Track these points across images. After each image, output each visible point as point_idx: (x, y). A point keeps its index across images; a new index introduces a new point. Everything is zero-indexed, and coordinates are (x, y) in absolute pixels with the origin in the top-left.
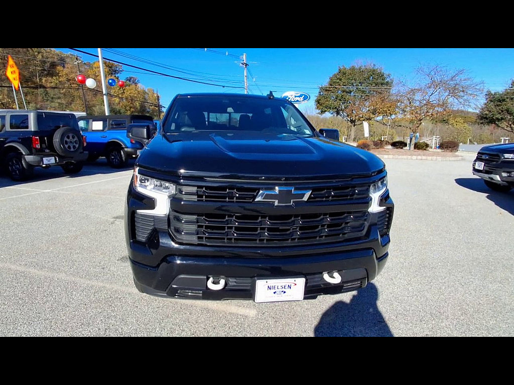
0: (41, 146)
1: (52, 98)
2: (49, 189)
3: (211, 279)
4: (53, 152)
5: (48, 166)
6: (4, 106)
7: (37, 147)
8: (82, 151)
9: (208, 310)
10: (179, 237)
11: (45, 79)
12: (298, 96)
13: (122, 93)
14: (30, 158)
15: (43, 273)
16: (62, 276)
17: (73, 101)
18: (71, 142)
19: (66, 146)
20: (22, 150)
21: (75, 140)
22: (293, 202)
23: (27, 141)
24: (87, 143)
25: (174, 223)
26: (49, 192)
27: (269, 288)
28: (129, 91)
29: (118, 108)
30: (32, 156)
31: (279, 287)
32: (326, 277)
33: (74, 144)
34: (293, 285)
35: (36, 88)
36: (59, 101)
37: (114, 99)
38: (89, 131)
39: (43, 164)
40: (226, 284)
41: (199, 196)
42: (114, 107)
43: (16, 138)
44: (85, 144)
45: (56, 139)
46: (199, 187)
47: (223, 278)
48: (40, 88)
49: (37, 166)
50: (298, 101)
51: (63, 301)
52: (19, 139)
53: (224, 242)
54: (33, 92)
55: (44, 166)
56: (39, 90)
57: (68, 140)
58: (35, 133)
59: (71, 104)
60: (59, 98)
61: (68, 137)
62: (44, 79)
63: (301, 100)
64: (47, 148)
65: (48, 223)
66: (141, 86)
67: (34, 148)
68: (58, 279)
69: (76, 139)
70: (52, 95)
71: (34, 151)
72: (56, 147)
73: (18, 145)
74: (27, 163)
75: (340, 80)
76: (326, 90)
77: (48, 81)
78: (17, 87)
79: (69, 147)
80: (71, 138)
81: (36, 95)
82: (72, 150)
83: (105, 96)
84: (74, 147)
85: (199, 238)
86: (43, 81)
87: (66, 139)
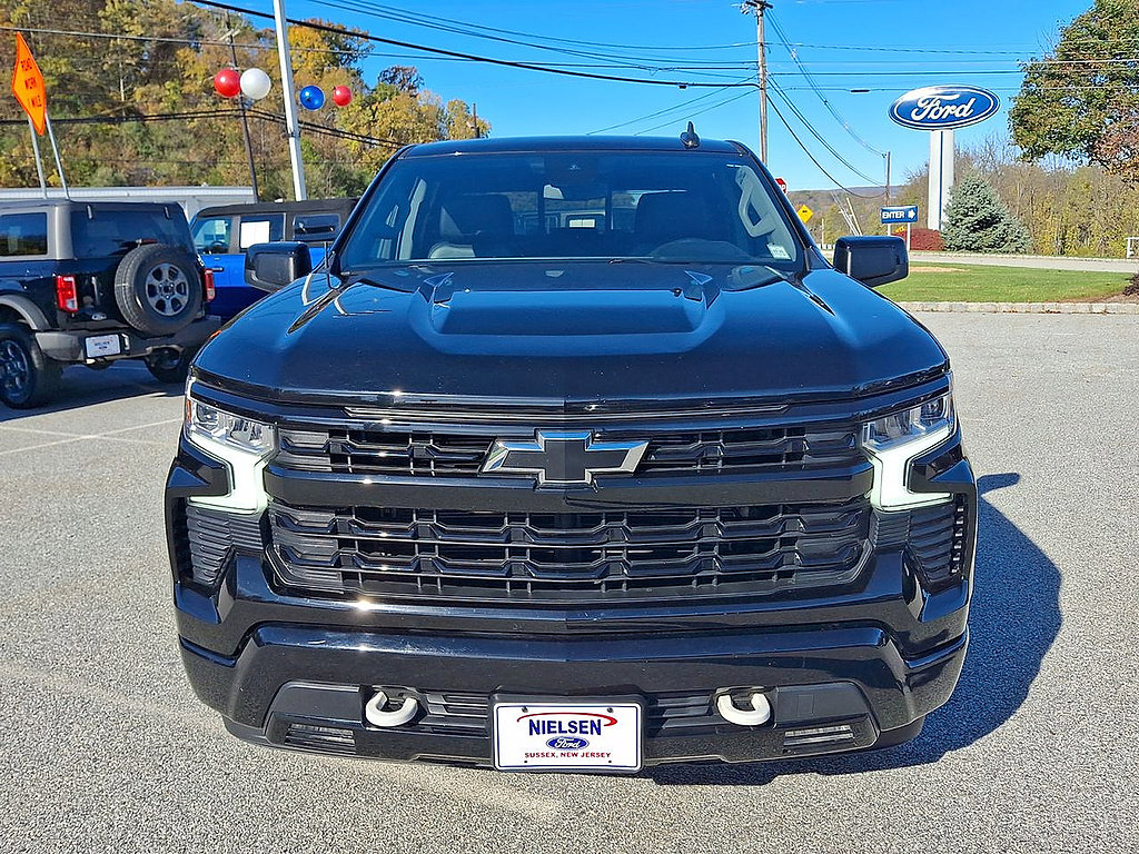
0: (80, 301)
1: (162, 148)
2: (96, 433)
3: (379, 698)
4: (115, 321)
5: (103, 363)
6: (23, 178)
7: (69, 306)
8: (200, 314)
9: (420, 794)
10: (295, 574)
11: (142, 89)
12: (951, 103)
13: (369, 122)
14: (48, 340)
15: (12, 671)
16: (59, 681)
17: (221, 153)
18: (166, 289)
19: (153, 301)
20: (31, 317)
21: (177, 282)
22: (593, 475)
23: (42, 291)
24: (216, 289)
25: (281, 536)
26: (92, 441)
27: (534, 728)
28: (393, 113)
29: (355, 169)
30: (55, 335)
31: (565, 727)
32: (725, 706)
33: (177, 295)
34: (604, 721)
35: (118, 120)
36: (181, 155)
37: (342, 142)
38: (231, 252)
39: (86, 357)
40: (421, 712)
41: (336, 458)
42: (346, 167)
43: (12, 283)
44: (211, 294)
45: (123, 282)
46: (335, 432)
47: (412, 695)
48: (127, 120)
49: (71, 363)
50: (952, 118)
51: (42, 748)
52: (23, 283)
53: (414, 591)
54: (106, 132)
55: (90, 361)
56: (126, 125)
57: (156, 283)
58: (63, 267)
59: (215, 162)
60: (182, 146)
61: (158, 275)
62: (139, 90)
63: (964, 114)
64: (97, 309)
65: (64, 533)
66: (426, 97)
67: (61, 310)
68: (45, 688)
69: (181, 279)
70: (161, 138)
71: (61, 318)
72: (123, 306)
73: (17, 302)
74: (43, 355)
75: (1103, 37)
76: (1052, 76)
77: (151, 98)
78: (39, 125)
79: (161, 305)
80: (166, 275)
81: (116, 143)
82: (170, 312)
83: (292, 140)
84: (175, 302)
85: (346, 576)
86: (137, 97)
87: (151, 280)
